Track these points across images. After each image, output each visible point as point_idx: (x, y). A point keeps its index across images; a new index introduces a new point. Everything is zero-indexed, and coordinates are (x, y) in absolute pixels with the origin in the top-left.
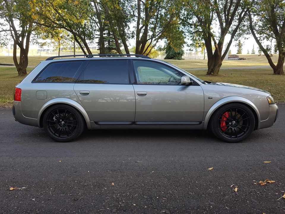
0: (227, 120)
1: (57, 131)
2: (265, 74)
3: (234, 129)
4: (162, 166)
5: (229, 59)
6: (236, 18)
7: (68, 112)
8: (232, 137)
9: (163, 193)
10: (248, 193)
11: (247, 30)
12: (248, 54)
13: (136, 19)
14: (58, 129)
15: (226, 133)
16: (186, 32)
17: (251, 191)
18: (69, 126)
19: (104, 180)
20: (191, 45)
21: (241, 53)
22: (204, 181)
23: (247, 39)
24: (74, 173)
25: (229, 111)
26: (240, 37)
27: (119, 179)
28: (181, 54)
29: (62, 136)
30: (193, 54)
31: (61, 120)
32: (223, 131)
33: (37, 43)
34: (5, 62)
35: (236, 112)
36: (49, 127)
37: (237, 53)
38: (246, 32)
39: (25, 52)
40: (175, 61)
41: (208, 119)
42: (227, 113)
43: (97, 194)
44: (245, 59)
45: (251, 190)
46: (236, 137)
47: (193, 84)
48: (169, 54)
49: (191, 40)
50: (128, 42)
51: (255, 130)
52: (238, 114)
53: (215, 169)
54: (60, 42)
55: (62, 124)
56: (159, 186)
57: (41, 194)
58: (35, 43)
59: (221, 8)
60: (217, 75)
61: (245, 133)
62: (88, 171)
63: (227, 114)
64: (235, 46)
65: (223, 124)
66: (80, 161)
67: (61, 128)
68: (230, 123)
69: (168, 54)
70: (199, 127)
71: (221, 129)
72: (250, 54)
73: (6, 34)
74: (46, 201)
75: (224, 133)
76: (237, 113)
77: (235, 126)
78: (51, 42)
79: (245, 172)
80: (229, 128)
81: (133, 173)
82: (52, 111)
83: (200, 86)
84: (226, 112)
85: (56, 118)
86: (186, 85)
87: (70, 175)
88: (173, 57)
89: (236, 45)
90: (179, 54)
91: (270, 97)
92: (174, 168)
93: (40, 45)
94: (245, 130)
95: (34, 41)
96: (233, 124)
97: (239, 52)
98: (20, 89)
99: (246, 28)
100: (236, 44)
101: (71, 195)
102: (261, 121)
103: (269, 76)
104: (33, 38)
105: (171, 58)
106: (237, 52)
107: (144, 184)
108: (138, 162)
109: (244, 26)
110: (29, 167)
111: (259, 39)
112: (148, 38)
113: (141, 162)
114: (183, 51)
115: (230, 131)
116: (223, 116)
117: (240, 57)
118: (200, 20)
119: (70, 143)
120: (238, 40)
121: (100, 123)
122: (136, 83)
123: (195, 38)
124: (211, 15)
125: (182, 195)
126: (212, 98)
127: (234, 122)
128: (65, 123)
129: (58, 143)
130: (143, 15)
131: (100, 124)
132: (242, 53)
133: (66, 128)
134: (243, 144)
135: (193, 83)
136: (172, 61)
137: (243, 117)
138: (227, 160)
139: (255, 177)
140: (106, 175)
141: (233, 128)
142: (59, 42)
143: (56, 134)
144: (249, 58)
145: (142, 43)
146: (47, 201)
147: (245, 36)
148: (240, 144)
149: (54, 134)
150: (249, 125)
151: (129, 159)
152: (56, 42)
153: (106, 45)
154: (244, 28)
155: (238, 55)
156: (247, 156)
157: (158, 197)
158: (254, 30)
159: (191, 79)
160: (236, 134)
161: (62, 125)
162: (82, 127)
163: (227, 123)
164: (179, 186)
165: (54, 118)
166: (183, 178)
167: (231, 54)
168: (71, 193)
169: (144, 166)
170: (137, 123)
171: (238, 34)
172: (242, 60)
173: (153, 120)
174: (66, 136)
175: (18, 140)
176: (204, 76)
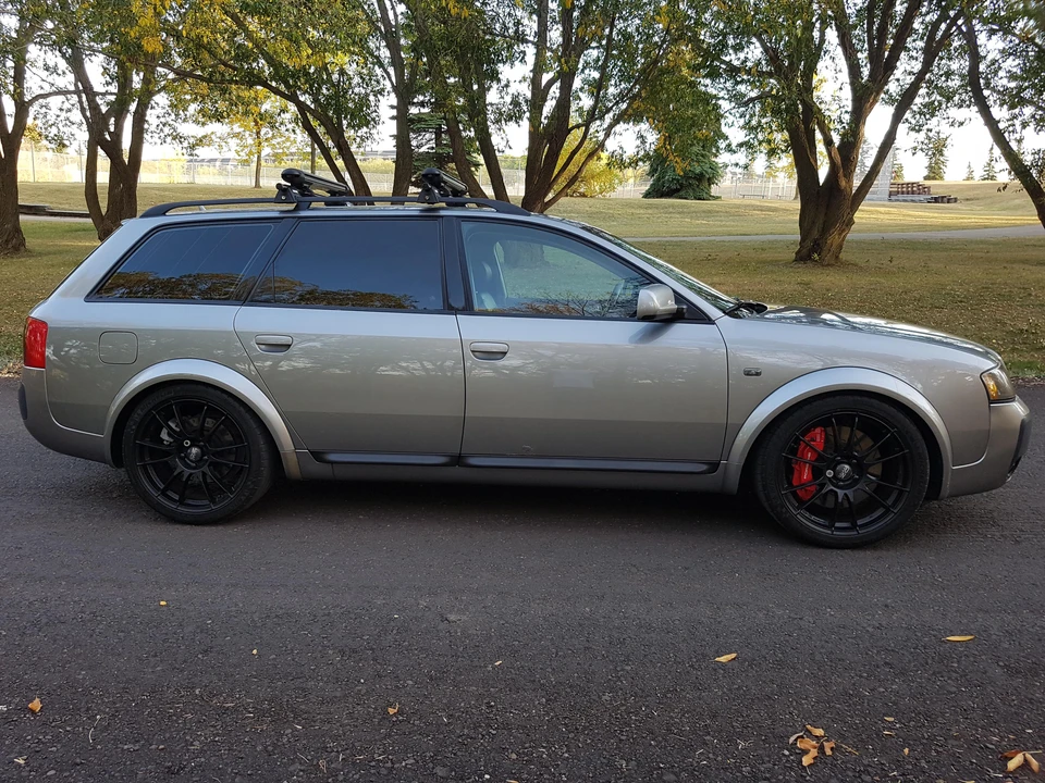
0: (816, 460)
1: (173, 482)
2: (1025, 262)
3: (845, 494)
4: (541, 640)
5: (893, 198)
6: (916, 44)
7: (214, 412)
8: (837, 525)
9: (514, 756)
10: (850, 774)
11: (960, 91)
12: (968, 179)
13: (531, 51)
14: (175, 474)
15: (813, 510)
16: (723, 98)
17: (865, 766)
18: (214, 465)
19: (303, 690)
20: (741, 145)
21: (942, 178)
22: (687, 712)
23: (961, 124)
24: (200, 656)
25: (825, 423)
26: (933, 115)
27: (360, 691)
28: (709, 179)
29: (190, 502)
30: (759, 176)
31: (187, 443)
32: (801, 502)
33: (174, 139)
34: (67, 206)
35: (852, 430)
36: (144, 467)
37: (926, 178)
38: (956, 98)
39: (125, 172)
40: (683, 206)
41: (742, 454)
42: (818, 430)
43: (259, 748)
44: (956, 200)
45: (866, 762)
46: (854, 527)
47: (686, 316)
48: (663, 177)
49: (743, 127)
50: (503, 135)
51: (928, 498)
52: (861, 439)
53: (745, 660)
54: (262, 133)
55: (192, 457)
56: (506, 726)
57: (56, 739)
58: (169, 139)
59: (857, 8)
60: (833, 262)
61: (888, 511)
62: (255, 652)
63: (818, 435)
64: (910, 153)
65: (801, 474)
66: (236, 605)
67: (188, 471)
68: (829, 473)
69: (658, 179)
70: (709, 482)
71: (795, 494)
72: (977, 180)
73: (67, 105)
74: (62, 771)
75: (807, 509)
76: (859, 434)
77: (851, 482)
78: (229, 134)
79: (861, 676)
80: (823, 492)
81: (420, 664)
82: (154, 408)
83: (714, 323)
84: (815, 426)
85: (169, 434)
86: (662, 321)
87: (185, 661)
88: (677, 190)
89: (915, 148)
90: (700, 177)
91: (996, 371)
92: (586, 648)
93: (185, 144)
94: (890, 502)
95: (167, 130)
96: (843, 475)
97: (934, 172)
98: (44, 324)
99: (955, 83)
100: (916, 144)
101: (161, 747)
102: (951, 467)
103: (1038, 268)
104: (163, 120)
105: (670, 194)
106: (926, 173)
107: (450, 716)
108: (452, 617)
109: (948, 74)
110: (44, 621)
111: (1002, 126)
112: (572, 122)
113: (464, 618)
114: (714, 167)
115: (830, 503)
116: (803, 445)
117: (936, 192)
118: (772, 55)
119: (220, 528)
120: (925, 127)
121: (333, 457)
122: (468, 309)
123: (754, 123)
124: (816, 34)
125: (584, 772)
126: (758, 374)
127: (847, 467)
128: (203, 454)
129: (177, 526)
130: (555, 35)
131: (332, 463)
132: (945, 176)
133: (204, 474)
134: (877, 554)
135: (686, 313)
136: (673, 206)
137: (884, 450)
138: (801, 623)
139: (895, 703)
140: (313, 670)
141: (841, 493)
142: (258, 133)
143: (170, 493)
144: (971, 194)
145: (548, 139)
146: (66, 771)
147: (954, 113)
148: (866, 556)
149: (164, 493)
150: (905, 485)
151: (423, 603)
152: (248, 133)
153: (428, 146)
154: (949, 83)
155: (928, 183)
156: (886, 606)
157: (487, 776)
158: (986, 93)
159: (678, 297)
160: (851, 513)
161: (191, 461)
162: (265, 471)
163: (817, 473)
164: (583, 730)
165: (164, 435)
166: (607, 697)
167: (900, 181)
168: (162, 742)
169: (469, 635)
170: (473, 461)
171: (925, 106)
172: (942, 202)
173: (529, 450)
174: (206, 502)
175: (37, 511)
176: (787, 264)
